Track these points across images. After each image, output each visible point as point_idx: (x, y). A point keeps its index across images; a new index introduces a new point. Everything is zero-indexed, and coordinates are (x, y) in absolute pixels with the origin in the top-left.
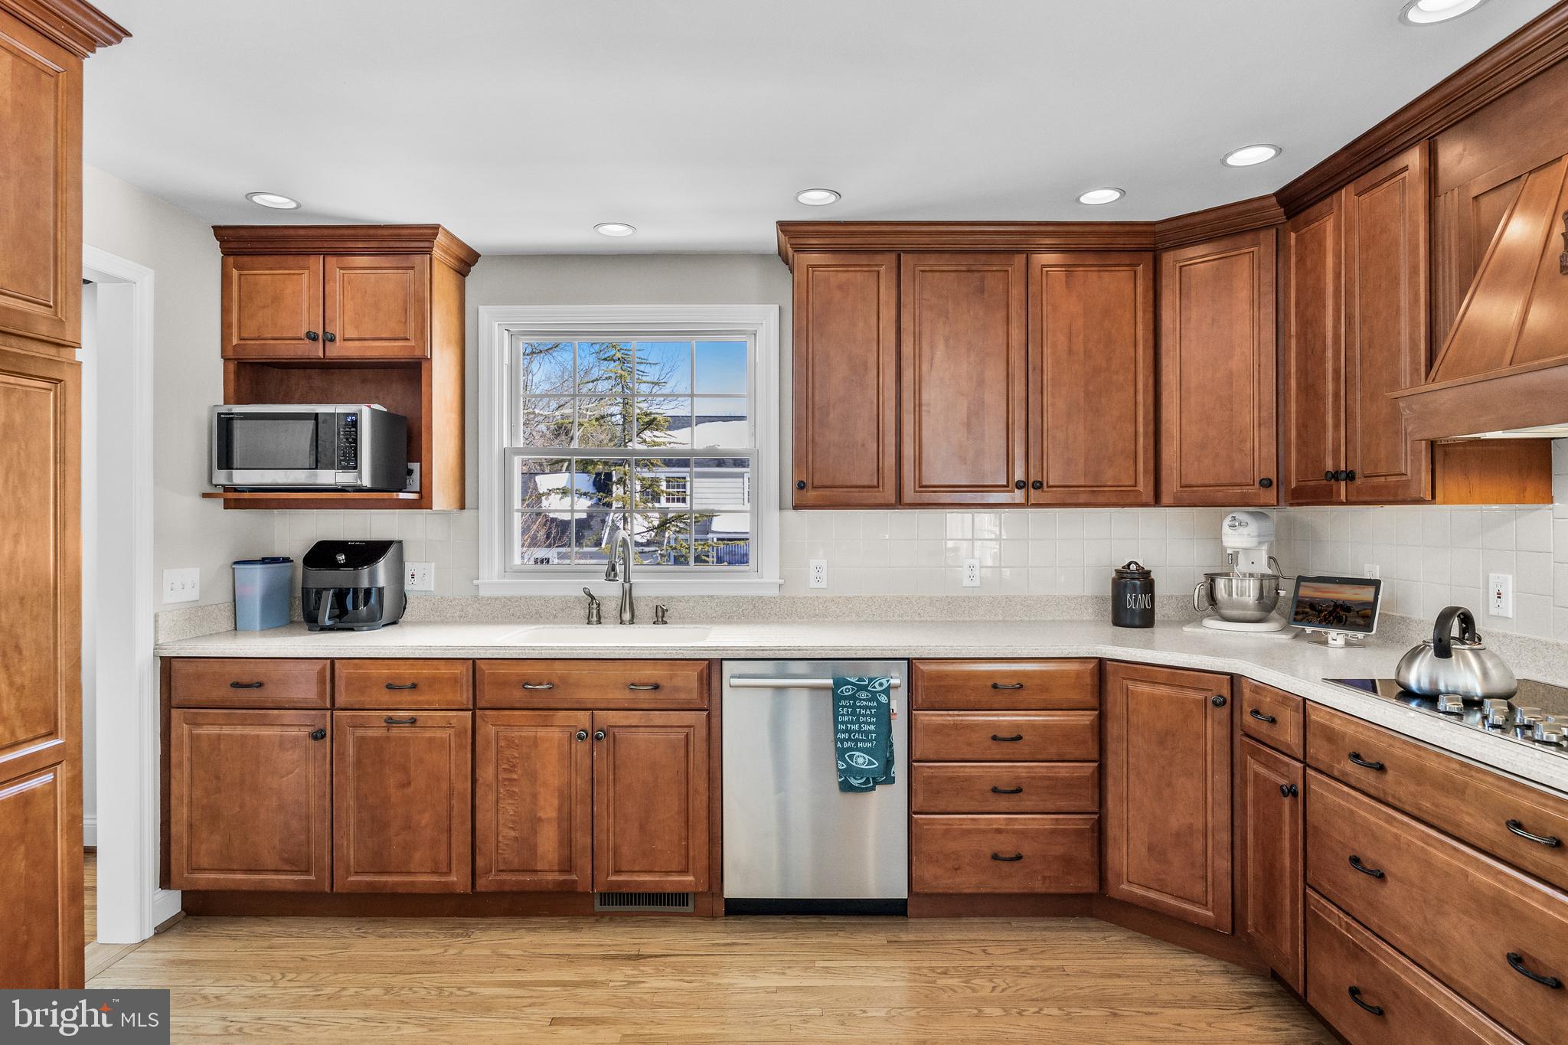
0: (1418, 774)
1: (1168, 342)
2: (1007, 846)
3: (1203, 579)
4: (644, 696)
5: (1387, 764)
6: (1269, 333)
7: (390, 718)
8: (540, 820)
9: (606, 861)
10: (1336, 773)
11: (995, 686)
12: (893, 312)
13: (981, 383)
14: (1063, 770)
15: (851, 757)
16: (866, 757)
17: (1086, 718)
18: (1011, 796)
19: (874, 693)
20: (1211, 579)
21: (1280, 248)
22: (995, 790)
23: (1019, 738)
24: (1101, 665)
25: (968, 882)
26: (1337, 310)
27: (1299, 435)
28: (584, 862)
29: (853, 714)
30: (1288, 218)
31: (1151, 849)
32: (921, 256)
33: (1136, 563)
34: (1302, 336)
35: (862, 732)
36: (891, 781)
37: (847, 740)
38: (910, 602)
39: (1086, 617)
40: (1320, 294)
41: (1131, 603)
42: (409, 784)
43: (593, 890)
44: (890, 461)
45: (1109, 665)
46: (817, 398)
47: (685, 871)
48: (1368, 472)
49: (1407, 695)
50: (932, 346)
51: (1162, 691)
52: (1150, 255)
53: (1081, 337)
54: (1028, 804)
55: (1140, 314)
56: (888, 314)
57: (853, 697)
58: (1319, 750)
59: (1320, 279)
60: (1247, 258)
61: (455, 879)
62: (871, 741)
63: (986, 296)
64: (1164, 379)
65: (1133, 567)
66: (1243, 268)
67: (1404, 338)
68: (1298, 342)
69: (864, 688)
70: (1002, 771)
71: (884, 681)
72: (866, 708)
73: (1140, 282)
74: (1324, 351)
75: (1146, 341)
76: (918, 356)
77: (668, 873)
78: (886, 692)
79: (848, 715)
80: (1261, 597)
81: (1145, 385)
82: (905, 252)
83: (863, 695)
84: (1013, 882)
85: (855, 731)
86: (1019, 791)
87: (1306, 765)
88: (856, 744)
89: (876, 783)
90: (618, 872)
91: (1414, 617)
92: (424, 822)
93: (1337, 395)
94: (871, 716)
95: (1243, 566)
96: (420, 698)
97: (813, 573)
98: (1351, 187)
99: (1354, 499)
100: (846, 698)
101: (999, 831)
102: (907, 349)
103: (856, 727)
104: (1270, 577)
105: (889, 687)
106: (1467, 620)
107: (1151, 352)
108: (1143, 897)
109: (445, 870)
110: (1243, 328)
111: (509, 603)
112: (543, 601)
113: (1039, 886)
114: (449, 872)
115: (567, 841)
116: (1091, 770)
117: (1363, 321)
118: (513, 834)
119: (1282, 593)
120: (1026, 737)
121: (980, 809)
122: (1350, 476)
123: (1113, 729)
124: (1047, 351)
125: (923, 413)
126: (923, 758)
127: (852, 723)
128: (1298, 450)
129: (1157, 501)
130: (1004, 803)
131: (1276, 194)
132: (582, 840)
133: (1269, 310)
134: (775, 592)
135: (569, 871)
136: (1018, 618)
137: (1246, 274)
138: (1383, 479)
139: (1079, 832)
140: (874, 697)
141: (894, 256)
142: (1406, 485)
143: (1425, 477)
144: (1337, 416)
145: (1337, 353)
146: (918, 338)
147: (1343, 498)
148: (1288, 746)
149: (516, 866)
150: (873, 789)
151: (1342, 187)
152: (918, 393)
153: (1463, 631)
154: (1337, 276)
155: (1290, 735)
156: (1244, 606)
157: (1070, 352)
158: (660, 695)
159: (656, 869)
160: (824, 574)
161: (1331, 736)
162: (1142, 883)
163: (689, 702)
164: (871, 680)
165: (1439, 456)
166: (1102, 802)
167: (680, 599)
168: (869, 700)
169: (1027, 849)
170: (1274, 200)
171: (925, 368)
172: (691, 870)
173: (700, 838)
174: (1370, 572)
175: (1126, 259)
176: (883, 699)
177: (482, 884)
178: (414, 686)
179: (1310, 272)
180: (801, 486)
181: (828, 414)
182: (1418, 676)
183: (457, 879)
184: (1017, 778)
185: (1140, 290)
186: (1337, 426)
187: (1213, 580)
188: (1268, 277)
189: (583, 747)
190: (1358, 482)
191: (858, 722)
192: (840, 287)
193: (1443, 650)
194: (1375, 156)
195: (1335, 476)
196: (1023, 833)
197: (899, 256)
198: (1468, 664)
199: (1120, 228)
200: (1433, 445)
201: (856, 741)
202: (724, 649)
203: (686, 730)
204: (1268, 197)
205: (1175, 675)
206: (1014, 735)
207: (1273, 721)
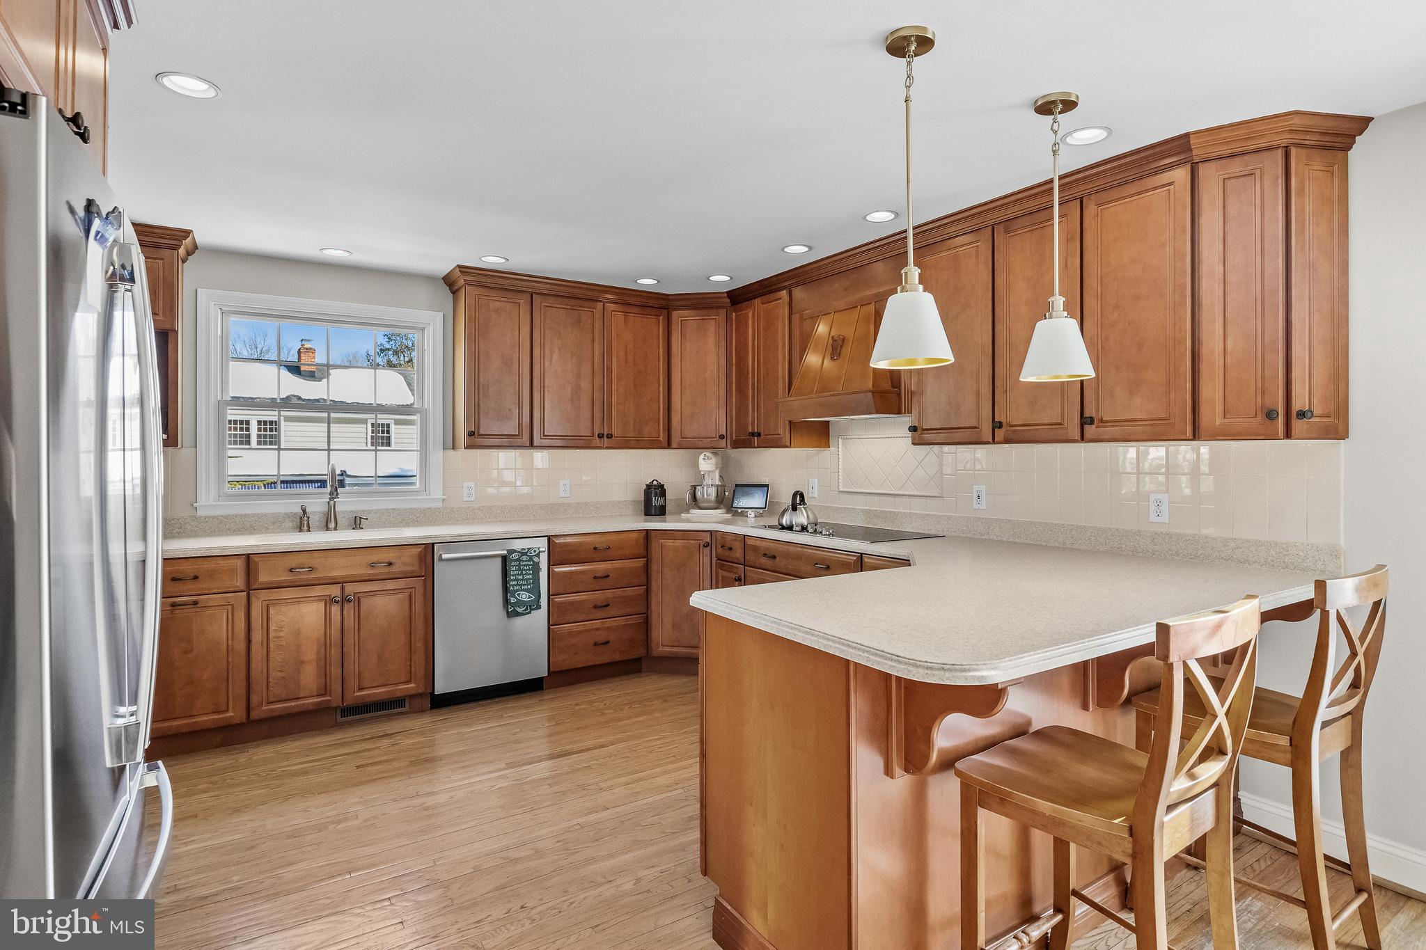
0: (787, 555)
1: (675, 360)
2: (601, 637)
3: (690, 488)
4: (382, 570)
5: (777, 555)
6: (723, 361)
7: (174, 602)
8: (303, 662)
9: (352, 682)
10: (758, 565)
11: (595, 548)
12: (528, 329)
13: (578, 376)
14: (629, 592)
15: (519, 595)
16: (528, 594)
17: (640, 563)
18: (603, 608)
19: (531, 557)
20: (694, 488)
21: (728, 319)
22: (595, 607)
23: (608, 576)
24: (648, 532)
25: (581, 660)
26: (753, 356)
27: (736, 413)
28: (336, 687)
29: (520, 569)
30: (732, 305)
31: (674, 626)
32: (545, 297)
33: (657, 481)
34: (738, 365)
35: (524, 580)
36: (539, 607)
37: (516, 585)
38: (529, 508)
39: (628, 513)
40: (746, 346)
41: (656, 502)
42: (192, 650)
43: (343, 704)
44: (526, 419)
45: (653, 534)
46: (481, 379)
47: (409, 682)
48: (766, 433)
49: (783, 528)
50: (552, 352)
51: (679, 543)
52: (666, 311)
53: (632, 353)
54: (612, 613)
55: (661, 342)
56: (525, 330)
57: (519, 560)
58: (751, 557)
59: (746, 339)
60: (713, 321)
61: (232, 714)
62: (530, 585)
63: (581, 325)
64: (673, 380)
65: (655, 483)
66: (711, 327)
67: (780, 374)
68: (736, 367)
69: (525, 554)
70: (599, 596)
71: (536, 549)
72: (526, 565)
73: (661, 325)
74: (748, 373)
75: (664, 359)
76: (543, 357)
77: (397, 684)
78: (538, 555)
79: (516, 570)
80: (717, 496)
81: (664, 380)
82: (536, 293)
83: (525, 558)
84: (605, 657)
85: (521, 580)
86: (608, 605)
87: (745, 566)
88: (521, 587)
89: (531, 610)
90: (361, 689)
91: (782, 501)
92: (205, 677)
93: (753, 397)
94: (529, 570)
95: (708, 481)
96: (201, 586)
97: (466, 491)
98: (759, 299)
99: (761, 445)
100: (514, 561)
101: (597, 629)
102: (536, 352)
103: (521, 577)
104: (721, 486)
105: (540, 552)
106: (802, 496)
107: (666, 364)
108: (669, 652)
109: (224, 709)
110: (711, 358)
111: (226, 520)
112: (256, 518)
113: (617, 657)
114: (227, 710)
115: (324, 672)
116: (643, 590)
117: (765, 363)
118: (280, 674)
119: (727, 494)
120: (611, 575)
121: (588, 619)
122: (759, 435)
123: (655, 567)
124: (614, 360)
125: (546, 392)
126: (557, 593)
127: (518, 575)
128: (736, 421)
129: (669, 446)
130: (600, 614)
131: (726, 292)
132: (335, 671)
133: (723, 350)
134: (440, 504)
135: (324, 695)
136: (591, 515)
137: (713, 329)
138: (771, 436)
139: (638, 624)
140: (531, 559)
141: (529, 295)
142: (780, 439)
143: (788, 436)
144: (753, 406)
145: (753, 375)
146: (543, 346)
147: (756, 445)
148: (738, 559)
149: (284, 697)
150: (530, 613)
151: (755, 298)
152: (543, 379)
153: (801, 501)
154: (754, 340)
155: (738, 554)
156: (709, 501)
157: (626, 362)
158: (393, 569)
159: (390, 683)
160: (473, 492)
161: (755, 549)
162: (669, 644)
163: (412, 572)
164: (529, 549)
165: (792, 426)
166: (648, 606)
167: (370, 512)
168: (528, 561)
169: (612, 638)
170: (726, 295)
171: (547, 364)
172: (413, 680)
173: (419, 658)
174: (765, 481)
175: (654, 311)
176: (536, 559)
177: (255, 715)
178: (196, 578)
179: (742, 333)
180: (471, 434)
181: (488, 389)
182: (785, 521)
183: (234, 714)
184: (607, 598)
185: (661, 330)
186: (753, 411)
187: (695, 488)
188: (723, 333)
189: (335, 609)
190: (762, 437)
191: (522, 574)
192: (496, 311)
193: (794, 508)
194: (768, 289)
195: (753, 434)
196: (609, 629)
197: (532, 295)
198: (802, 513)
199: (651, 295)
200: (790, 422)
201: (521, 585)
202: (436, 537)
203: (410, 590)
204: (723, 293)
205: (685, 534)
206: (605, 575)
207: (731, 549)
